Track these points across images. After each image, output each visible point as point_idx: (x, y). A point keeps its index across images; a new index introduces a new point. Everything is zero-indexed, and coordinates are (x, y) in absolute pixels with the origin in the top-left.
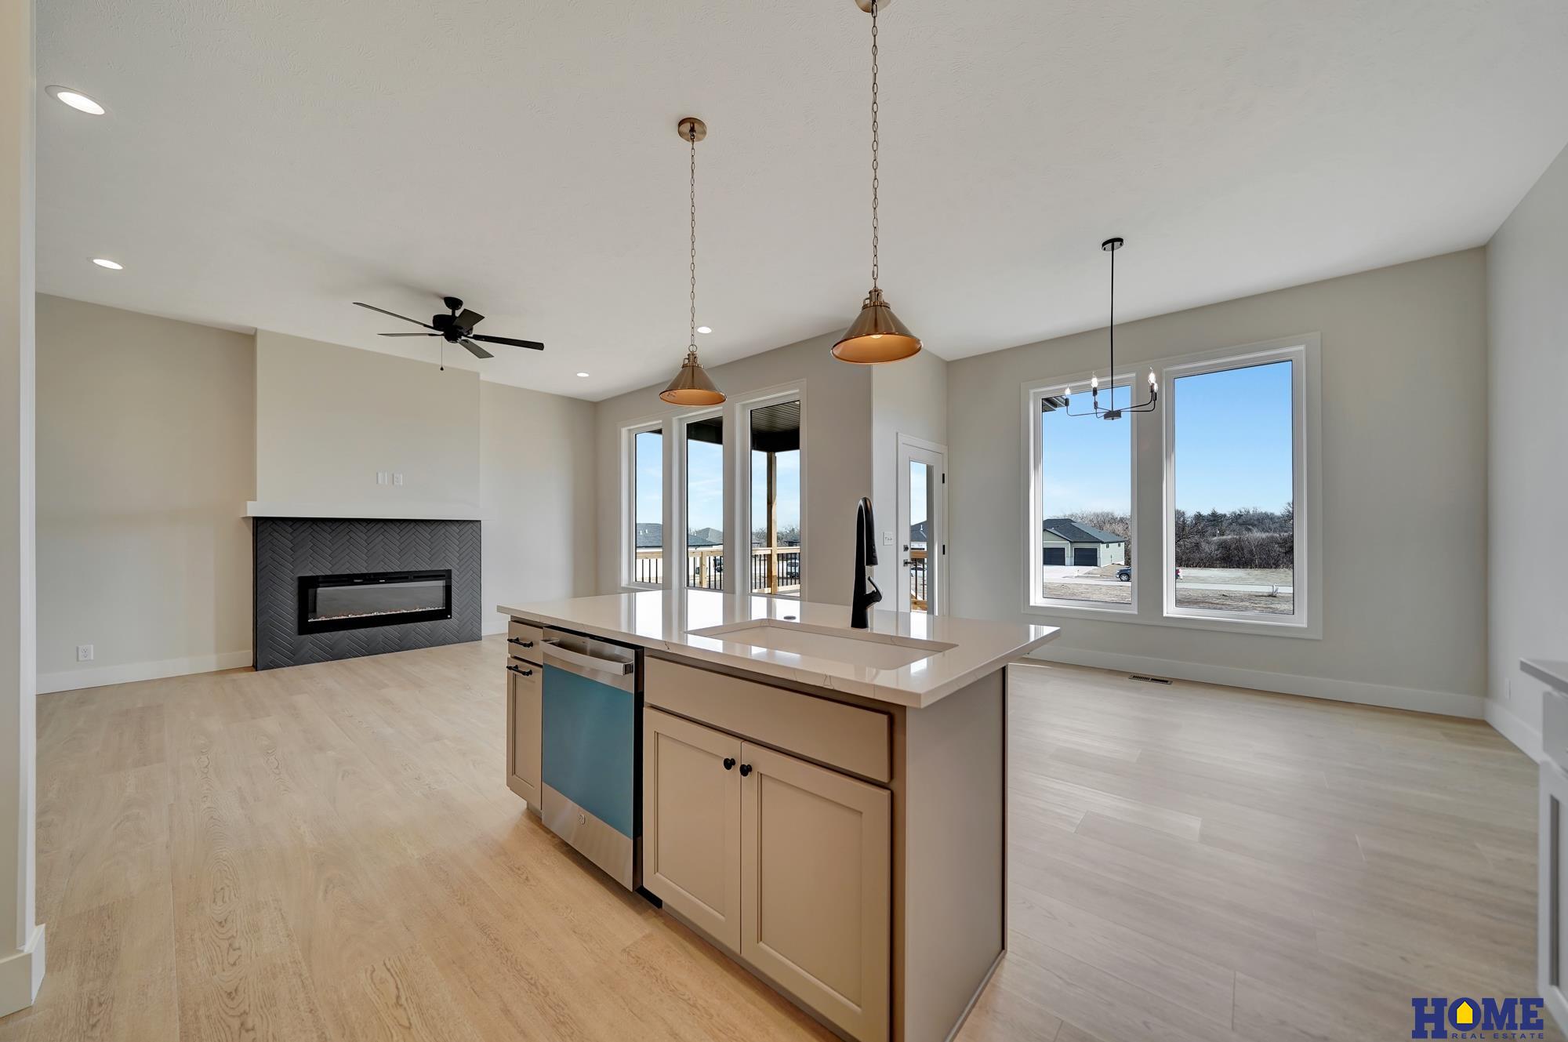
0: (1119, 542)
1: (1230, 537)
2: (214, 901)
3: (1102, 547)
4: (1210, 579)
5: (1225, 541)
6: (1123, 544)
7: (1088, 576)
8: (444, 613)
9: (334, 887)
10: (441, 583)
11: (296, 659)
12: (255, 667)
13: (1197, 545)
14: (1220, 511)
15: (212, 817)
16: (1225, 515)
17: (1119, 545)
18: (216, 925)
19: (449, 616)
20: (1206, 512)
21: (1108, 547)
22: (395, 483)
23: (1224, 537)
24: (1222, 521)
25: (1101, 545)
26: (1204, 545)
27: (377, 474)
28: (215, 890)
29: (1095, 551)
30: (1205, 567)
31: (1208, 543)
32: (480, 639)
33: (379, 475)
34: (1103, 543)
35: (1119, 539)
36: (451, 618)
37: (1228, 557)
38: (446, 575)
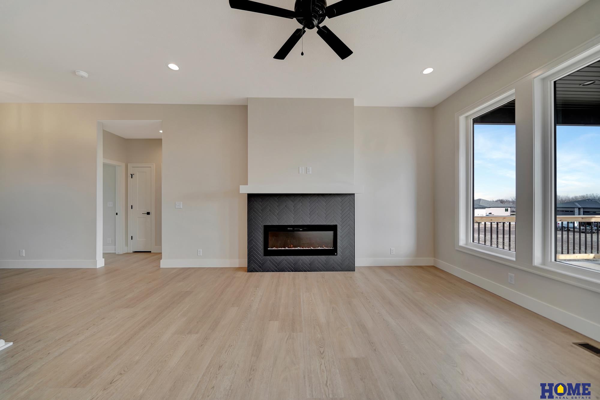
8: (333, 252)
10: (331, 233)
11: (264, 269)
12: (249, 270)
19: (336, 254)
22: (308, 173)
27: (299, 168)
32: (353, 270)
33: (300, 168)
36: (337, 255)
38: (333, 228)
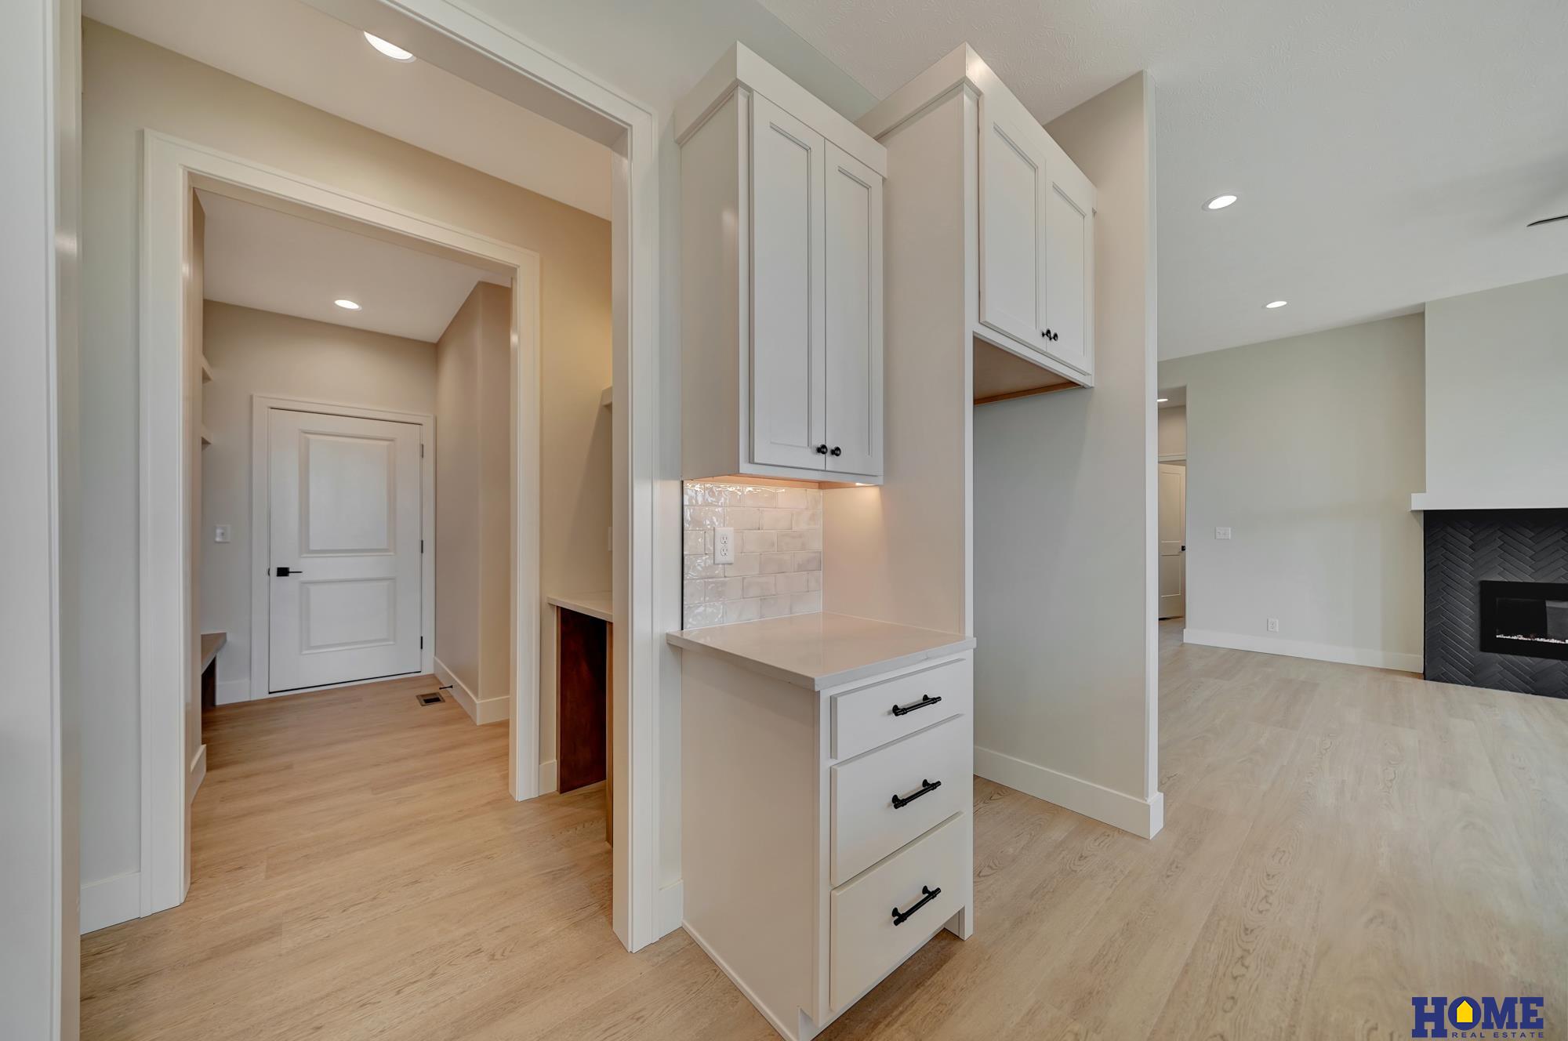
2: (1273, 857)
9: (1382, 923)
12: (1425, 676)
15: (1307, 792)
18: (1265, 874)
28: (1278, 848)
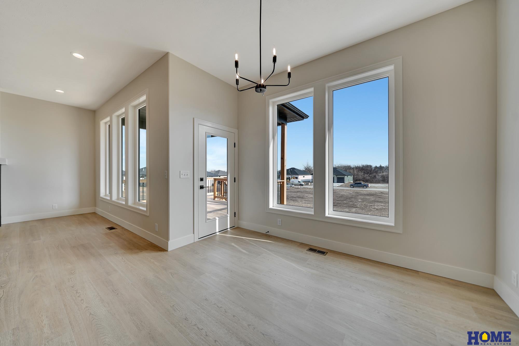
0: (351, 175)
1: (385, 174)
3: (346, 177)
4: (378, 187)
5: (383, 175)
6: (352, 176)
7: (341, 186)
13: (375, 176)
14: (383, 166)
16: (384, 167)
17: (351, 176)
20: (378, 166)
21: (347, 177)
23: (383, 174)
24: (383, 169)
25: (345, 176)
26: (377, 176)
29: (343, 178)
30: (377, 183)
31: (378, 175)
34: (346, 175)
35: (351, 174)
37: (384, 180)
